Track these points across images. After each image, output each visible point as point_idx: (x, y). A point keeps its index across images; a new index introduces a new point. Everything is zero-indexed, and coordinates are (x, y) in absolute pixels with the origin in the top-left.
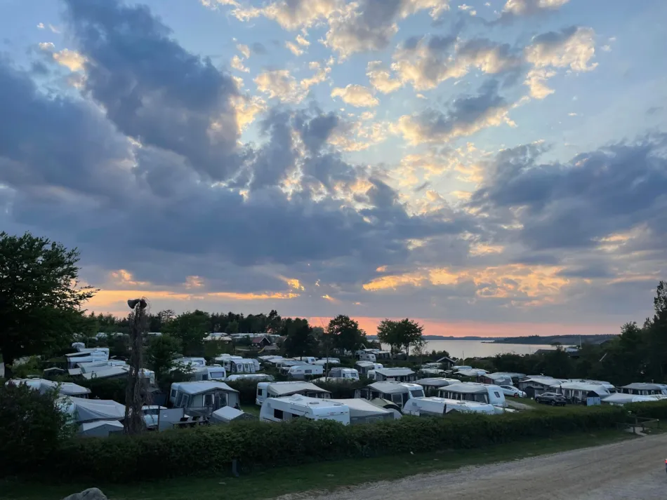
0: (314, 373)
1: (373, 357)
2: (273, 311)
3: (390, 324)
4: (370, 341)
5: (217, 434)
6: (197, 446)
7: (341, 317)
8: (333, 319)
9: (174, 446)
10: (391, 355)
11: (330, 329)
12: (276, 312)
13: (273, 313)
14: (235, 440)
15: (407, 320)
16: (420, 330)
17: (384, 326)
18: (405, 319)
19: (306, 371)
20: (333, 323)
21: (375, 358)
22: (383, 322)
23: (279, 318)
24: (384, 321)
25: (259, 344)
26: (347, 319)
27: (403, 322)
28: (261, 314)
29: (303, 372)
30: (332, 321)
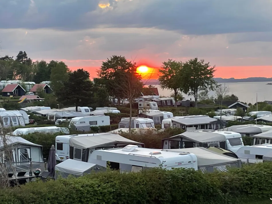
0: (100, 124)
1: (154, 105)
2: (21, 53)
3: (174, 65)
4: (147, 86)
5: (87, 186)
6: (70, 198)
7: (115, 58)
8: (106, 61)
9: (48, 199)
10: (174, 101)
11: (103, 73)
12: (25, 54)
13: (22, 55)
14: (106, 191)
15: (196, 60)
16: (211, 72)
17: (166, 68)
18: (193, 59)
19: (91, 123)
20: (106, 66)
21: (157, 106)
22: (165, 63)
23: (29, 61)
24: (167, 61)
25: (11, 93)
26: (123, 60)
27: (191, 63)
28: (7, 57)
29: (87, 124)
30: (105, 64)
